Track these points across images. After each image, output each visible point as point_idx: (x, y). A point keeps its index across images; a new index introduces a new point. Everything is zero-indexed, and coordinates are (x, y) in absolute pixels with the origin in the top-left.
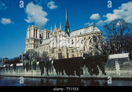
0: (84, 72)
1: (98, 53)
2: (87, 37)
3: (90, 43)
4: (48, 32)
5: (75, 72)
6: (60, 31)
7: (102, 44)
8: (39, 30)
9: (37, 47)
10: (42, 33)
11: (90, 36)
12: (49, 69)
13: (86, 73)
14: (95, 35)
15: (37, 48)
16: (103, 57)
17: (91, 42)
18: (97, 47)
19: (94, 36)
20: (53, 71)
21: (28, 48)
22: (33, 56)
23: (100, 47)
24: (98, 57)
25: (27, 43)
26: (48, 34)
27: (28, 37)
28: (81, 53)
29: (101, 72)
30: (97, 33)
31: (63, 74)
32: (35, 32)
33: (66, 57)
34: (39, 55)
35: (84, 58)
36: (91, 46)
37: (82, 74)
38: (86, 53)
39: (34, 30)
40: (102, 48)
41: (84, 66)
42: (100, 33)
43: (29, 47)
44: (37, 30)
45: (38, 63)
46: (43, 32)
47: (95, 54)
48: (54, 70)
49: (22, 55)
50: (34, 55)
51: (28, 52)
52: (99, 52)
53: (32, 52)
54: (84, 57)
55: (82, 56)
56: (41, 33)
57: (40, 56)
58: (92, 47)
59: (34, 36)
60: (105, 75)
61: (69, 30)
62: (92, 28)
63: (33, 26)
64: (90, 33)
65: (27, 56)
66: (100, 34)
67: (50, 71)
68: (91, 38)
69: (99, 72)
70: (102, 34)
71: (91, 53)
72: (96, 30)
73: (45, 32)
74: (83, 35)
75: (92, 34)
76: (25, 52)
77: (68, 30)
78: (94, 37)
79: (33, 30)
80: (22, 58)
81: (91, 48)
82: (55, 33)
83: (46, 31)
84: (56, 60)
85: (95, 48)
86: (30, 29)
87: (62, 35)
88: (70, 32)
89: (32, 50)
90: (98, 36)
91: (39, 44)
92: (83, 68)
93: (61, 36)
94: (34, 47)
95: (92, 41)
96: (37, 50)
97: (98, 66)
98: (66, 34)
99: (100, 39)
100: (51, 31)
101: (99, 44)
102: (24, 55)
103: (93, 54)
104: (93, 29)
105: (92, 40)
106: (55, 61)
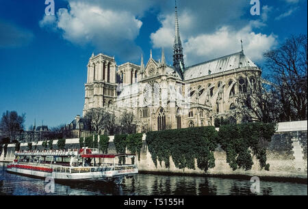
0: (217, 162)
1: (251, 118)
2: (225, 81)
3: (230, 94)
4: (135, 70)
5: (196, 160)
6: (163, 67)
7: (260, 97)
8: (113, 64)
9: (109, 102)
10: (122, 72)
11: (233, 78)
12: (136, 153)
13: (221, 164)
14: (244, 76)
15: (110, 105)
16: (262, 129)
17: (234, 93)
18: (247, 103)
19: (241, 77)
20: (145, 158)
21: (91, 106)
22: (101, 123)
23: (254, 104)
24: (251, 127)
25: (87, 94)
26: (136, 74)
27: (90, 79)
28: (211, 118)
29: (256, 162)
30: (248, 71)
31: (168, 165)
32: (106, 69)
33: (175, 127)
34: (113, 120)
35: (217, 129)
36: (234, 100)
37: (213, 165)
38: (222, 118)
39: (104, 63)
40: (261, 108)
41: (217, 149)
42: (256, 71)
43: (93, 102)
44: (109, 64)
45: (112, 138)
46: (123, 69)
47: (243, 120)
48: (149, 155)
49: (78, 120)
50: (102, 120)
51: (91, 114)
52: (253, 115)
53: (99, 114)
54: (216, 126)
55: (213, 125)
56: (119, 71)
57: (118, 123)
58: (236, 104)
59: (104, 79)
60: (267, 169)
61: (183, 64)
62: (235, 59)
63: (100, 54)
64: (232, 72)
65: (87, 124)
66: (257, 73)
67: (139, 157)
68: (233, 83)
69: (252, 164)
70: (260, 73)
71: (233, 119)
72: (245, 64)
73: (129, 68)
74: (216, 75)
75: (237, 73)
76: (84, 114)
77: (181, 64)
78: (241, 80)
79: (101, 65)
80: (78, 127)
81: (235, 107)
82: (150, 72)
83: (131, 66)
84: (152, 132)
85: (243, 107)
86: (95, 62)
87: (166, 76)
88: (184, 68)
89: (99, 109)
90: (251, 78)
91: (114, 96)
92: (215, 153)
93: (164, 78)
94: (104, 102)
95: (236, 90)
96: (109, 110)
97: (249, 149)
98: (175, 72)
99: (255, 85)
100: (142, 66)
101: (253, 98)
102: (81, 121)
103: (239, 121)
104: (238, 62)
105: (236, 87)
106: (150, 134)
